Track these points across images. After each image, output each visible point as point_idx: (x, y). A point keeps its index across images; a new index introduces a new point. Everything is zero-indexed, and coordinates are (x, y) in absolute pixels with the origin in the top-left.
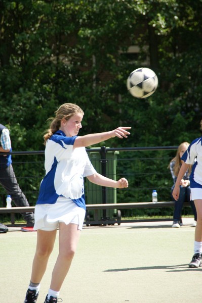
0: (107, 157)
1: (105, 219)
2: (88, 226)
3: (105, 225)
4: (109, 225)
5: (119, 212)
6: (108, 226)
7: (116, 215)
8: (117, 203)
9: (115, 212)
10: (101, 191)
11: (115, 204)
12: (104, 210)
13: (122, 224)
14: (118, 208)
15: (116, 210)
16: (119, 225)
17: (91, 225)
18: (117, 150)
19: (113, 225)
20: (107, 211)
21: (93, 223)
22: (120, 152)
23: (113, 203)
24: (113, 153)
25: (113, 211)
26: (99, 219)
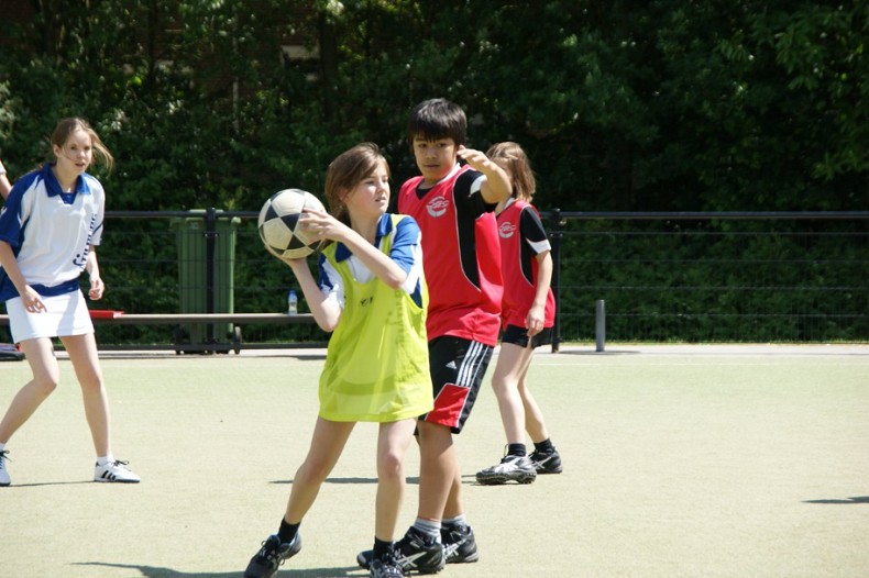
0: (218, 228)
1: (211, 341)
2: (178, 353)
3: (210, 353)
4: (218, 352)
5: (238, 329)
6: (215, 355)
7: (231, 336)
8: (235, 312)
9: (231, 330)
10: (205, 291)
11: (232, 315)
12: (210, 324)
13: (242, 352)
14: (237, 322)
15: (231, 325)
16: (237, 352)
17: (186, 353)
18: (237, 216)
19: (226, 352)
20: (215, 327)
21: (188, 348)
22: (242, 220)
23: (227, 312)
24: (229, 222)
25: (227, 328)
26: (200, 341)
